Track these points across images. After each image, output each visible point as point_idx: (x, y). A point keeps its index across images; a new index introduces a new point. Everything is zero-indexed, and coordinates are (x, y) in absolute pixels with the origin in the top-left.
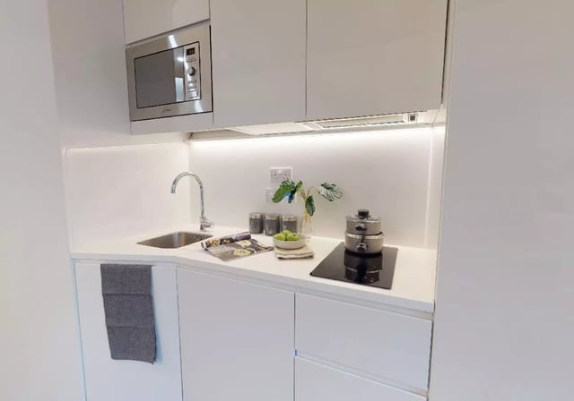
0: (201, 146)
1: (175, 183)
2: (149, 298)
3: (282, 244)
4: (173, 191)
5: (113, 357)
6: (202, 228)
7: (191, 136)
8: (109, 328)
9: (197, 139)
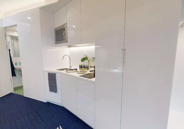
0: (71, 48)
1: (63, 57)
2: (55, 80)
3: (81, 71)
4: (63, 59)
5: (50, 91)
6: (70, 68)
7: (70, 46)
8: (49, 85)
9: (71, 47)
